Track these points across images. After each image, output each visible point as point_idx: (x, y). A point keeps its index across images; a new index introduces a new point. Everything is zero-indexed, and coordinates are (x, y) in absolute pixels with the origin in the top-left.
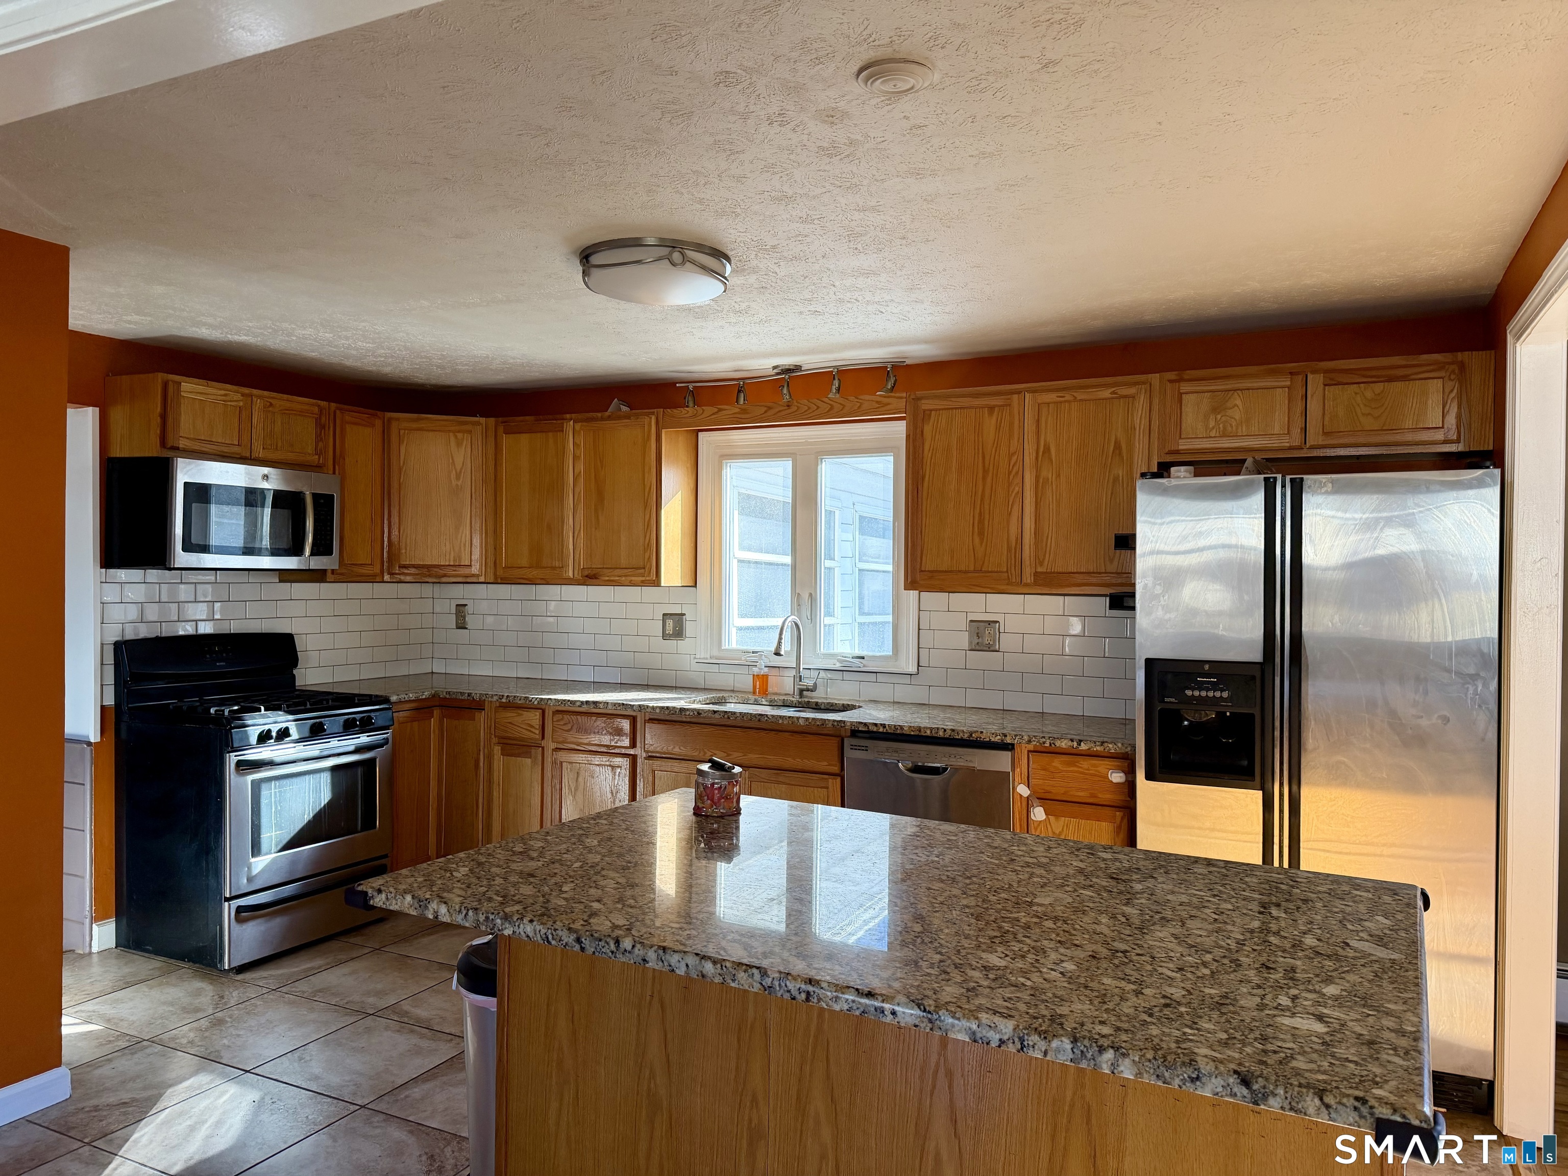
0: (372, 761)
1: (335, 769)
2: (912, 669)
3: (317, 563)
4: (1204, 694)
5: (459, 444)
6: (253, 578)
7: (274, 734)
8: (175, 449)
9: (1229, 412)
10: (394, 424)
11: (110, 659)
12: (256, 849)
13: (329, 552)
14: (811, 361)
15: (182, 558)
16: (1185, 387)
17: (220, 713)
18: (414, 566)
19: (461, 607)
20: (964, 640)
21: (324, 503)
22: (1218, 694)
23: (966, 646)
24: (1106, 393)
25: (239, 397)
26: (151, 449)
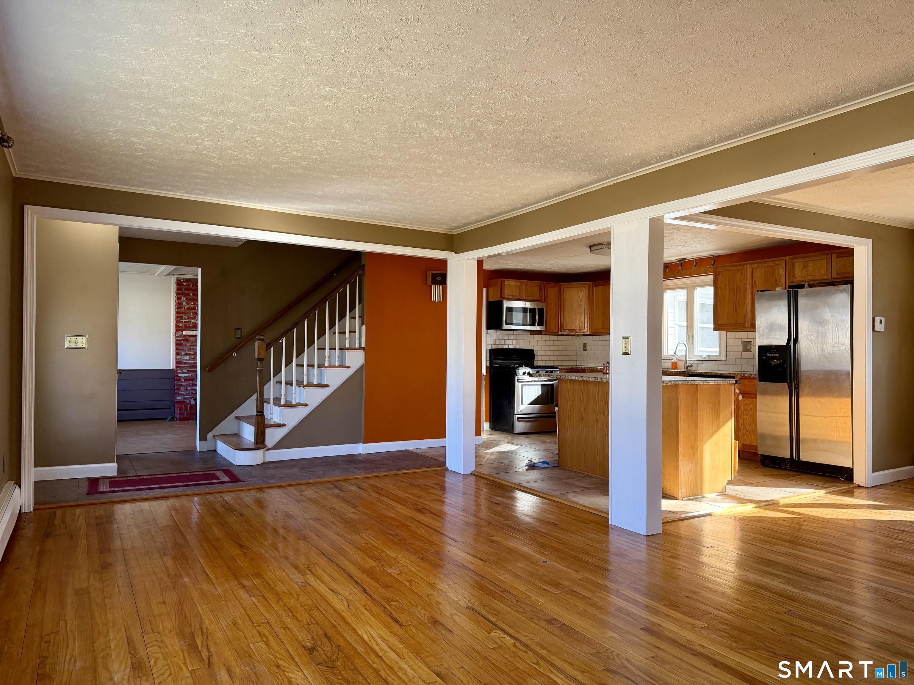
0: (553, 384)
1: (542, 385)
2: (724, 359)
3: (539, 328)
4: (772, 355)
5: (581, 291)
6: (524, 333)
7: (527, 373)
8: (504, 298)
9: (808, 268)
10: (562, 286)
11: (488, 354)
12: (522, 403)
13: (542, 325)
14: (688, 257)
15: (505, 327)
16: (794, 261)
17: (514, 367)
18: (567, 329)
19: (585, 344)
20: (741, 348)
21: (541, 311)
22: (776, 355)
23: (741, 350)
24: (772, 264)
25: (519, 283)
26: (498, 299)
